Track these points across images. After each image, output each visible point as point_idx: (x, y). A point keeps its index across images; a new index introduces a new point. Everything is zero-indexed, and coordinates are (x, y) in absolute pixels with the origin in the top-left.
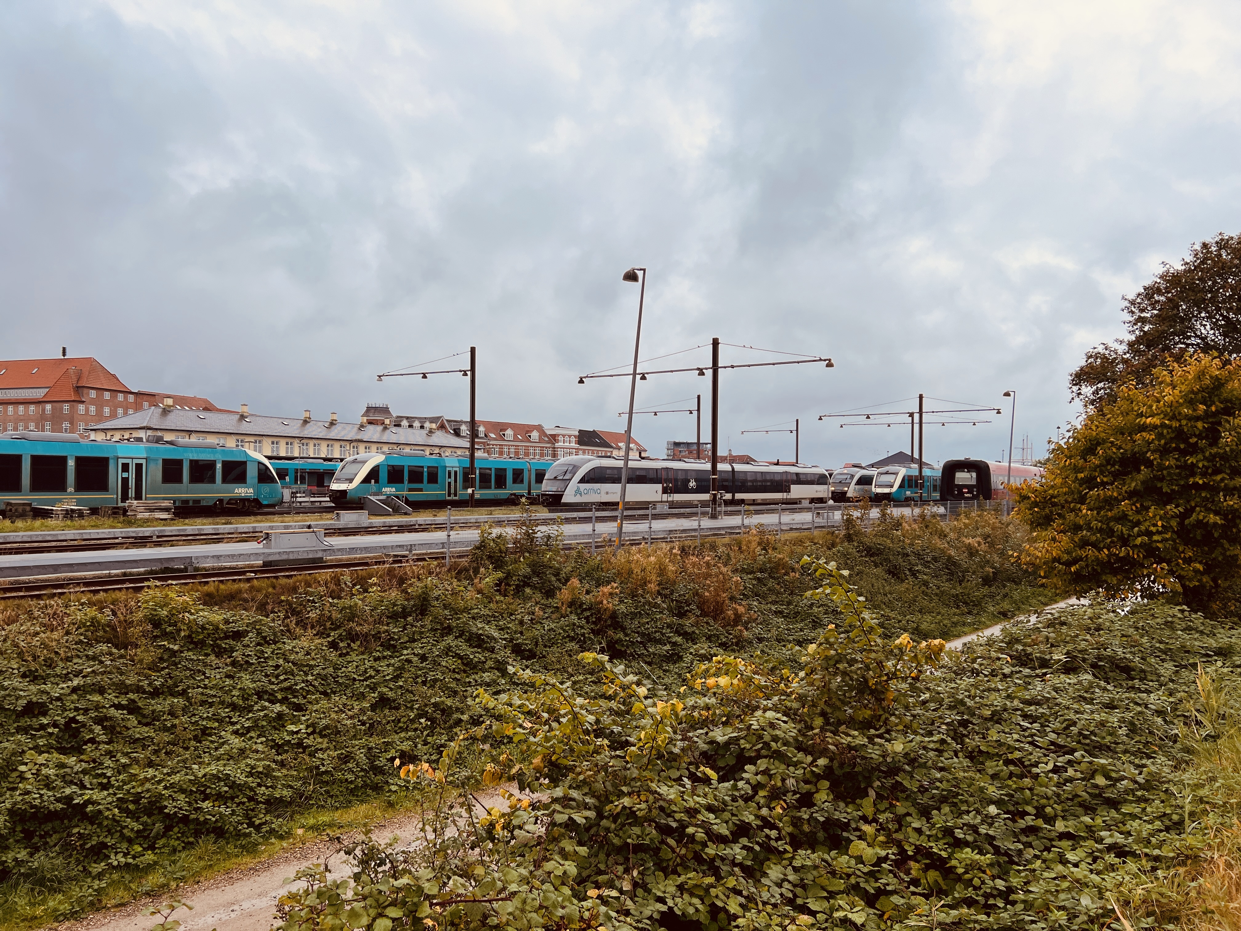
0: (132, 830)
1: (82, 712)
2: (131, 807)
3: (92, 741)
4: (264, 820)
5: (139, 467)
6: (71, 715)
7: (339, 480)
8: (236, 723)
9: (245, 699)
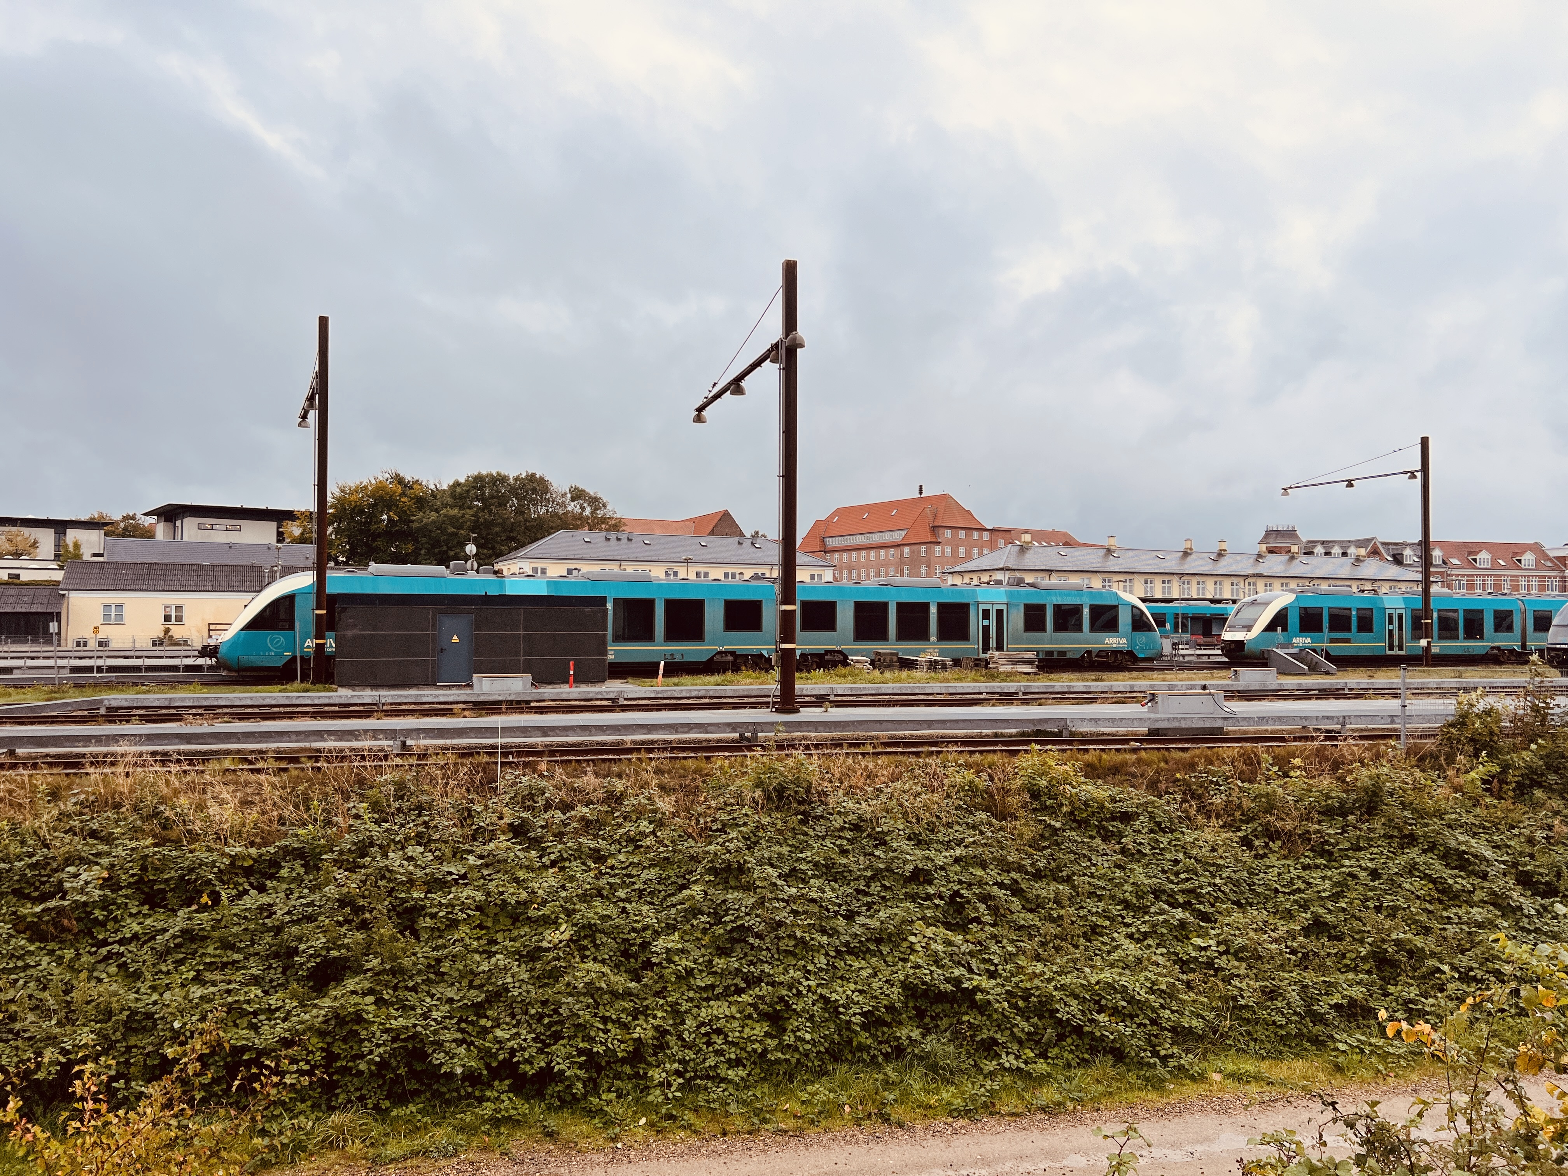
0: (1023, 1030)
1: (965, 886)
2: (1021, 1003)
3: (977, 920)
4: (1170, 1052)
5: (1000, 613)
6: (956, 888)
7: (1233, 628)
8: (1130, 925)
9: (1139, 898)
